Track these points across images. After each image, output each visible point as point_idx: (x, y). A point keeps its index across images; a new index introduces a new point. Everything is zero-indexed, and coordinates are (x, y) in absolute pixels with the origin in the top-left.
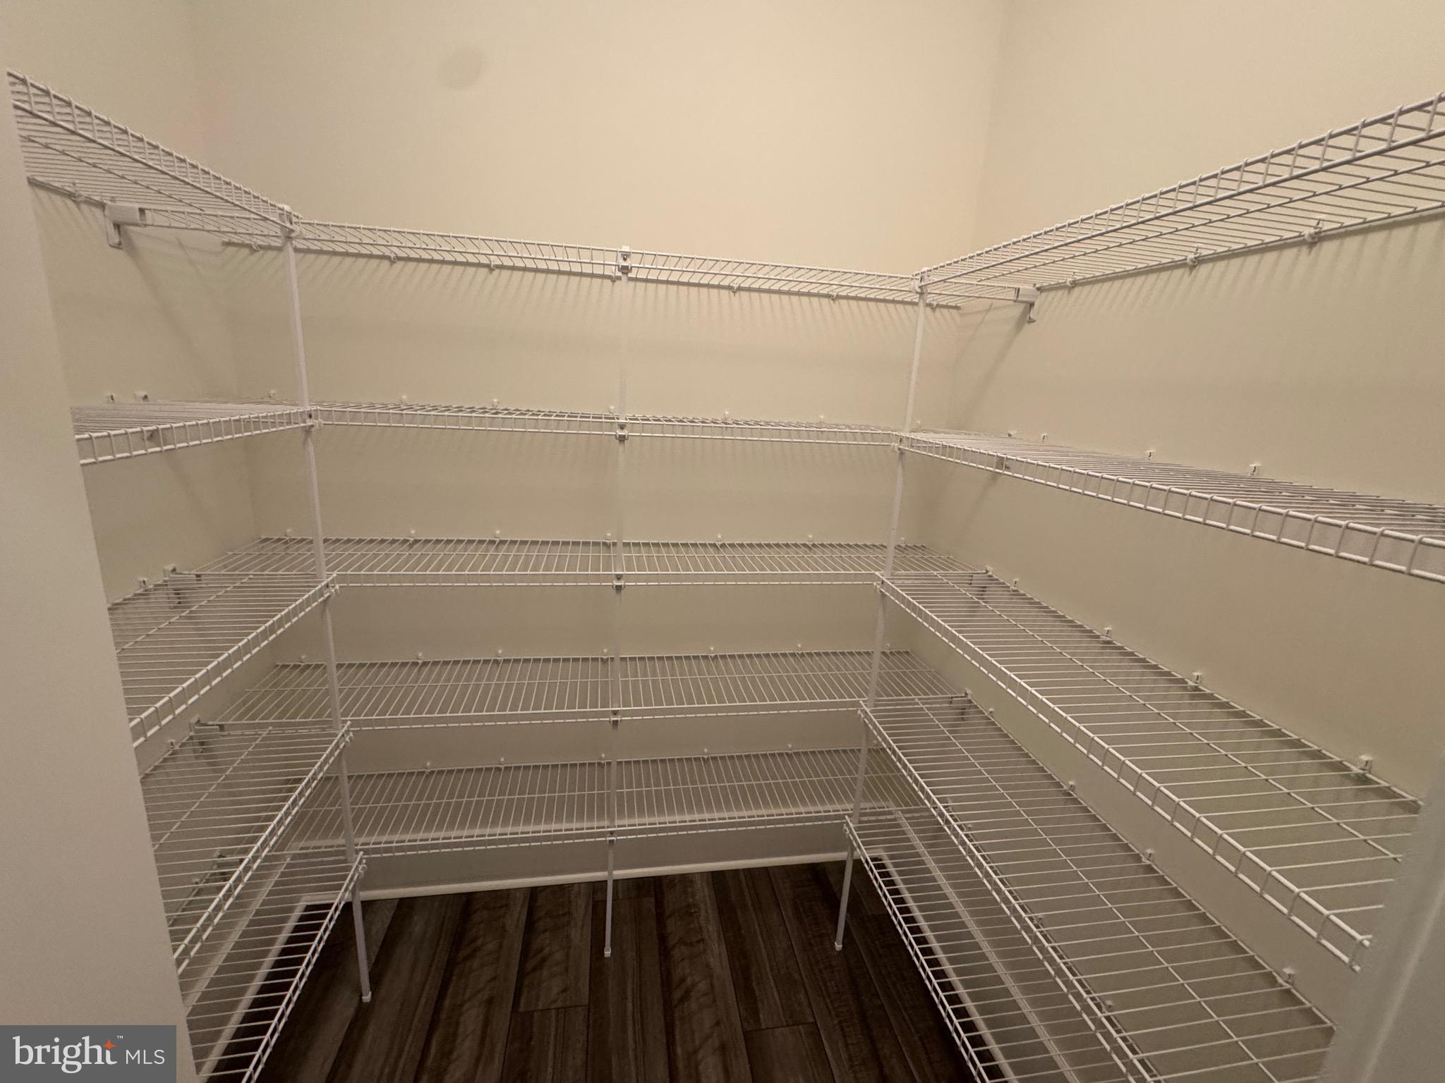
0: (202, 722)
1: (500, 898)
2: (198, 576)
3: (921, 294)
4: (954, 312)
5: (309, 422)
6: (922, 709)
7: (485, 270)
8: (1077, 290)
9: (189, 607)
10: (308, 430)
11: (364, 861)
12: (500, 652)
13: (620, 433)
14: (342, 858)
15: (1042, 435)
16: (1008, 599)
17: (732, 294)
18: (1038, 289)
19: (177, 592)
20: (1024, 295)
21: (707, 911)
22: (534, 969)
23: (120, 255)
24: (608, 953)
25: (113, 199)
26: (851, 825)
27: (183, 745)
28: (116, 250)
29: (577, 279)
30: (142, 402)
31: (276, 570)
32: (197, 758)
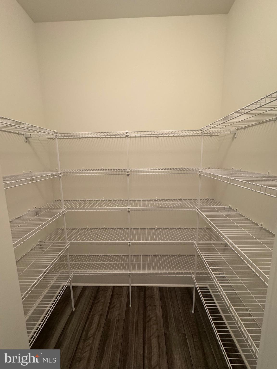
0: (41, 241)
1: (106, 288)
2: (40, 209)
3: (202, 134)
4: (217, 137)
5: (60, 175)
6: (212, 245)
7: (100, 138)
8: (246, 129)
9: (38, 215)
10: (60, 177)
11: (73, 276)
12: (105, 226)
13: (127, 174)
14: (68, 274)
15: (240, 168)
16: (235, 214)
17: (157, 138)
18: (237, 129)
19: (36, 212)
20: (232, 131)
21: (157, 297)
22: (112, 308)
23: (27, 144)
24: (130, 306)
25: (26, 133)
26: (194, 277)
27: (36, 246)
28: (26, 143)
29: (120, 138)
30: (30, 173)
31: (55, 207)
32: (39, 249)
